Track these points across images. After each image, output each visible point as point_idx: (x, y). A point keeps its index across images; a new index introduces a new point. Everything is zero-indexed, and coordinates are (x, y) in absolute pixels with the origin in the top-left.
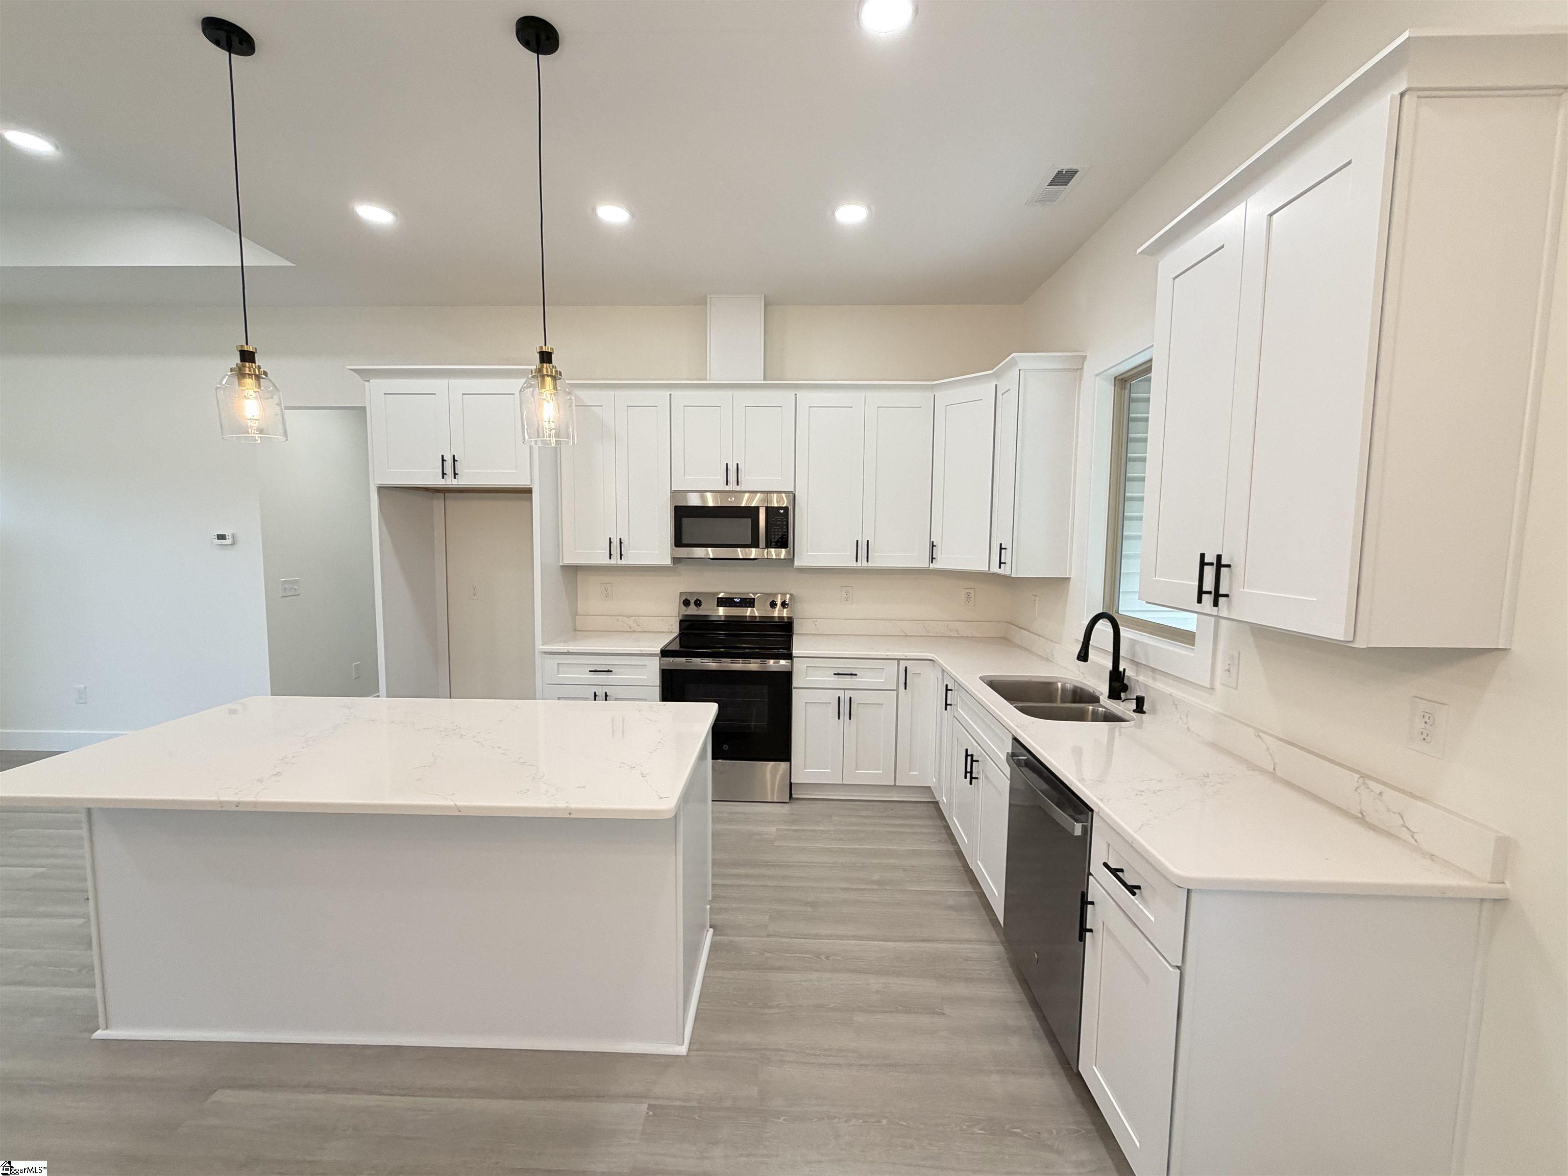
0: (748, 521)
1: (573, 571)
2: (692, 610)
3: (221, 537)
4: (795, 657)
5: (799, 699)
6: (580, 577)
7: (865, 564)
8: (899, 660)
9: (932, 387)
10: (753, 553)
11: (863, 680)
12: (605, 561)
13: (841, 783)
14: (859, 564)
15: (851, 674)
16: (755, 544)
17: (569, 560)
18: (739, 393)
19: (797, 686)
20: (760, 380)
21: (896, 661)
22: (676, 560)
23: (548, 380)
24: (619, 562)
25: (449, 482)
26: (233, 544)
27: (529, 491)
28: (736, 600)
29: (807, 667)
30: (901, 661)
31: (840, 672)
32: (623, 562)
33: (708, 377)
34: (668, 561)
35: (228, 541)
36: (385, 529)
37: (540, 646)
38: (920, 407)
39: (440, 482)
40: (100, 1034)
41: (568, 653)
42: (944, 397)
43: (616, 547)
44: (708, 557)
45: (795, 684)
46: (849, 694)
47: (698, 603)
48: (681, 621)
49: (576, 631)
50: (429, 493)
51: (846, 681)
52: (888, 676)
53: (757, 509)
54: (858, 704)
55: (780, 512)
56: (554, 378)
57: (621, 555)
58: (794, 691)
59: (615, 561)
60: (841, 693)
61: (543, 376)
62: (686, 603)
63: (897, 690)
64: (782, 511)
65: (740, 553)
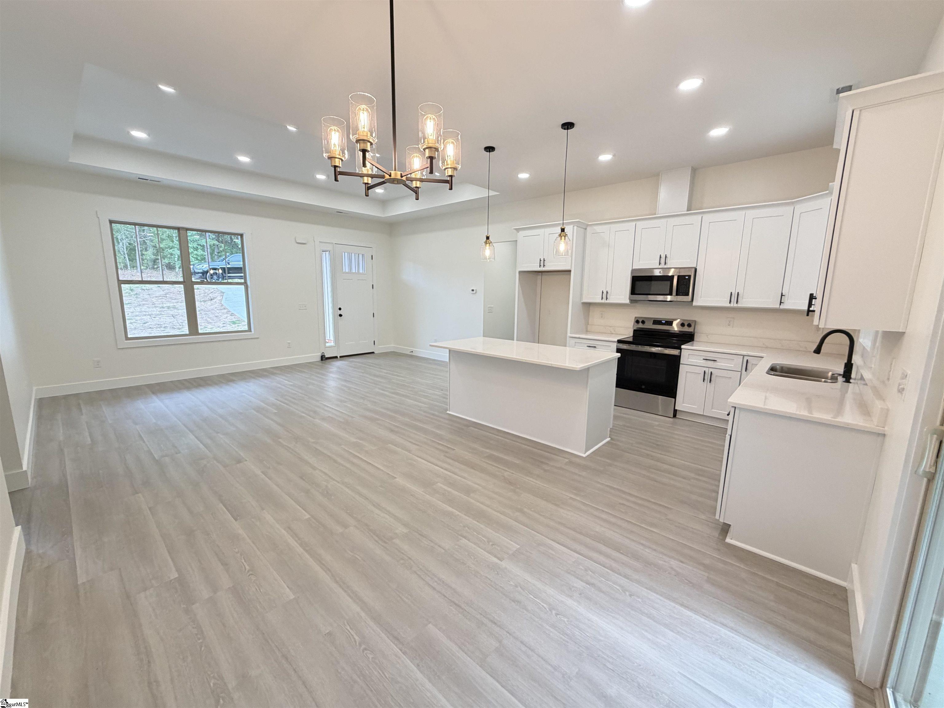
0: (669, 283)
1: (588, 305)
2: (641, 325)
3: (473, 290)
4: (683, 349)
5: (683, 369)
6: (591, 308)
7: (735, 305)
8: (744, 356)
9: (793, 203)
10: (669, 298)
11: (720, 364)
12: (600, 301)
13: (702, 414)
14: (732, 305)
15: (714, 360)
16: (671, 294)
17: (585, 300)
18: (670, 220)
19: (683, 363)
20: (685, 211)
21: (742, 356)
22: (632, 301)
23: (563, 237)
24: (606, 301)
25: (542, 269)
26: (476, 293)
27: (570, 271)
28: (663, 322)
29: (689, 354)
30: (745, 357)
31: (708, 359)
32: (608, 301)
33: (657, 213)
34: (628, 301)
35: (474, 292)
36: (520, 286)
37: (569, 334)
38: (783, 216)
39: (539, 269)
40: (448, 412)
41: (579, 338)
42: (800, 208)
43: (605, 295)
44: (648, 299)
45: (681, 362)
46: (711, 370)
47: (643, 322)
48: (634, 330)
49: (587, 332)
50: (536, 273)
51: (710, 364)
52: (736, 363)
53: (672, 277)
54: (716, 376)
55: (686, 278)
56: (565, 237)
57: (607, 298)
58: (681, 366)
59: (604, 301)
60: (707, 370)
61: (561, 237)
62: (637, 322)
63: (741, 372)
64: (687, 277)
65: (660, 298)
